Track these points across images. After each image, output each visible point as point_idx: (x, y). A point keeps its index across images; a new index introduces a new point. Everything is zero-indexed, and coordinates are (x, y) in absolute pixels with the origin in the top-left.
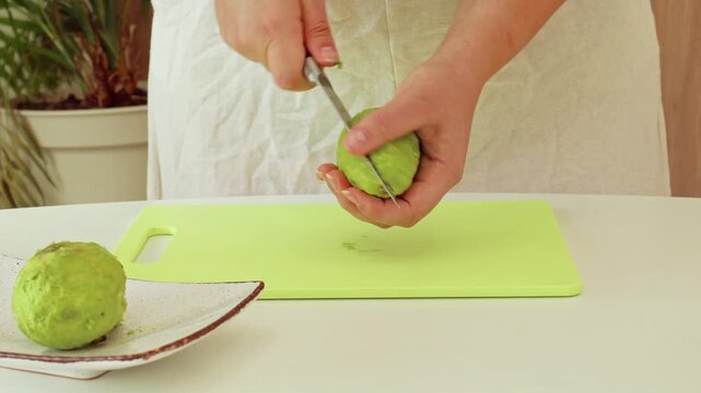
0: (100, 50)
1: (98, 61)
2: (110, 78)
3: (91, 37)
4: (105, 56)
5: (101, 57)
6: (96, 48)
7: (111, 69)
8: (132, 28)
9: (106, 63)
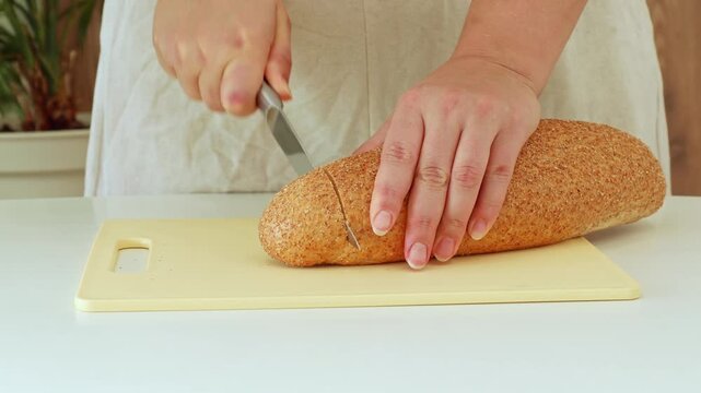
0: (39, 74)
1: (36, 84)
2: (49, 103)
3: (31, 60)
4: (44, 81)
5: (40, 81)
6: (35, 71)
7: (51, 94)
8: (73, 54)
9: (45, 88)
